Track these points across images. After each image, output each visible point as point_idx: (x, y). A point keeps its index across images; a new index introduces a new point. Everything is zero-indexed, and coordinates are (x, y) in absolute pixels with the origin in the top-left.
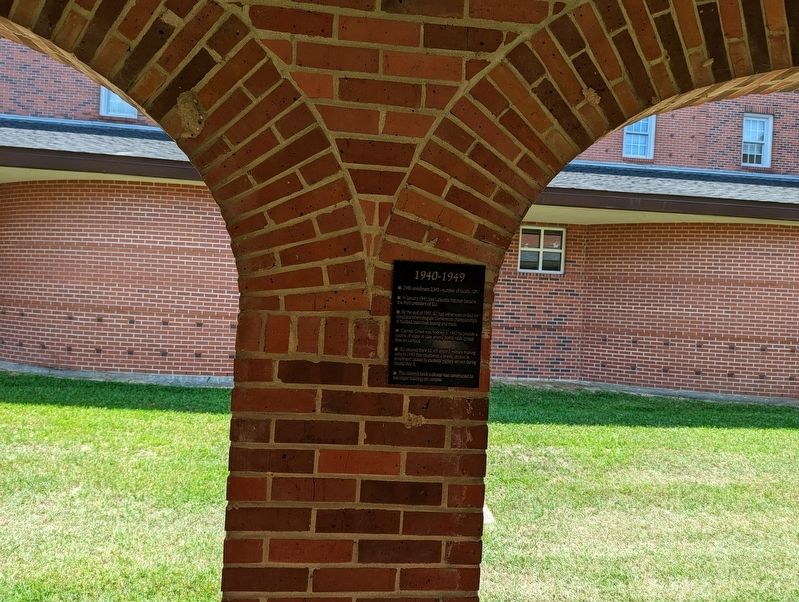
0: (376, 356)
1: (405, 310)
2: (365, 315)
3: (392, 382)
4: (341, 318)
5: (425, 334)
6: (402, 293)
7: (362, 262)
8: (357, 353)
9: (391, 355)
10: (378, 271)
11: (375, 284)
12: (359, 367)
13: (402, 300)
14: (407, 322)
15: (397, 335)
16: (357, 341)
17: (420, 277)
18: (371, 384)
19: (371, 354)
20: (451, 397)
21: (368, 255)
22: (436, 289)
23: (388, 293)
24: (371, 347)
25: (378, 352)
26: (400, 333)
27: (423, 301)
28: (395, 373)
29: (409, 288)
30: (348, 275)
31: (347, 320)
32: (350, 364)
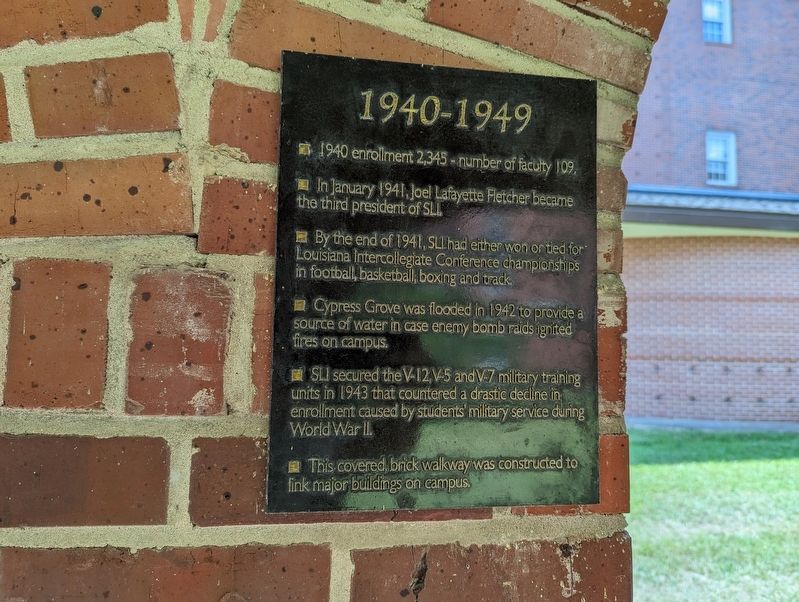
0: (220, 405)
1: (329, 229)
2: (179, 252)
3: (282, 503)
4: (79, 265)
5: (403, 318)
6: (313, 169)
7: (162, 62)
8: (141, 396)
9: (279, 399)
10: (225, 94)
11: (214, 140)
12: (155, 452)
13: (313, 193)
14: (337, 275)
15: (298, 324)
16: (142, 348)
17: (377, 112)
18: (201, 515)
19: (200, 398)
20: (504, 541)
21: (186, 33)
22: (438, 158)
23: (265, 173)
24: (199, 372)
25: (229, 391)
26: (311, 314)
27: (394, 199)
28: (294, 467)
29: (338, 150)
30: (108, 103)
31: (102, 271)
32: (116, 440)
